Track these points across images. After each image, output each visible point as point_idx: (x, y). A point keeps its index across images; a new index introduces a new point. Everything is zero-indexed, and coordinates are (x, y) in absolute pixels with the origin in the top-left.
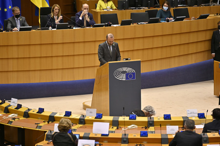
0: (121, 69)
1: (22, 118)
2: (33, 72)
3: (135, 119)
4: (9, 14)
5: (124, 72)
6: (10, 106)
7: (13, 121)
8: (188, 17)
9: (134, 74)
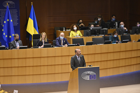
9: (95, 76)
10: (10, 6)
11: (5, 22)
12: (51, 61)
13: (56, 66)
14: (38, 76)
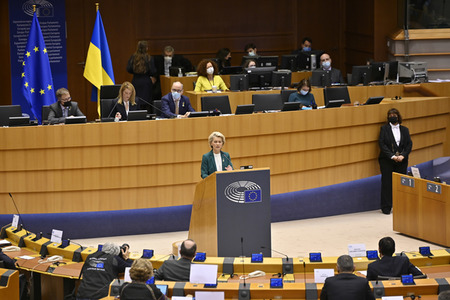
0: (236, 185)
1: (70, 263)
2: (88, 194)
3: (262, 261)
4: (47, 99)
5: (241, 189)
6: (50, 243)
7: (55, 266)
8: (348, 101)
9: (258, 192)
10: (41, 14)
11: (28, 54)
12: (146, 156)
13: (161, 169)
14: (112, 193)
